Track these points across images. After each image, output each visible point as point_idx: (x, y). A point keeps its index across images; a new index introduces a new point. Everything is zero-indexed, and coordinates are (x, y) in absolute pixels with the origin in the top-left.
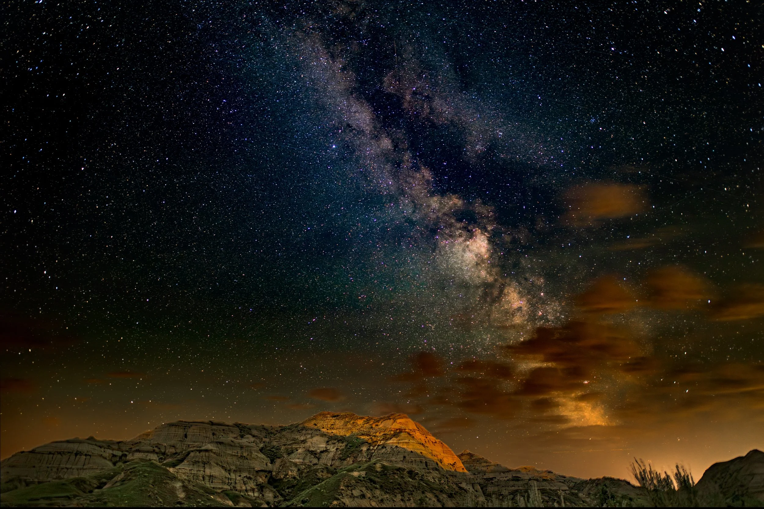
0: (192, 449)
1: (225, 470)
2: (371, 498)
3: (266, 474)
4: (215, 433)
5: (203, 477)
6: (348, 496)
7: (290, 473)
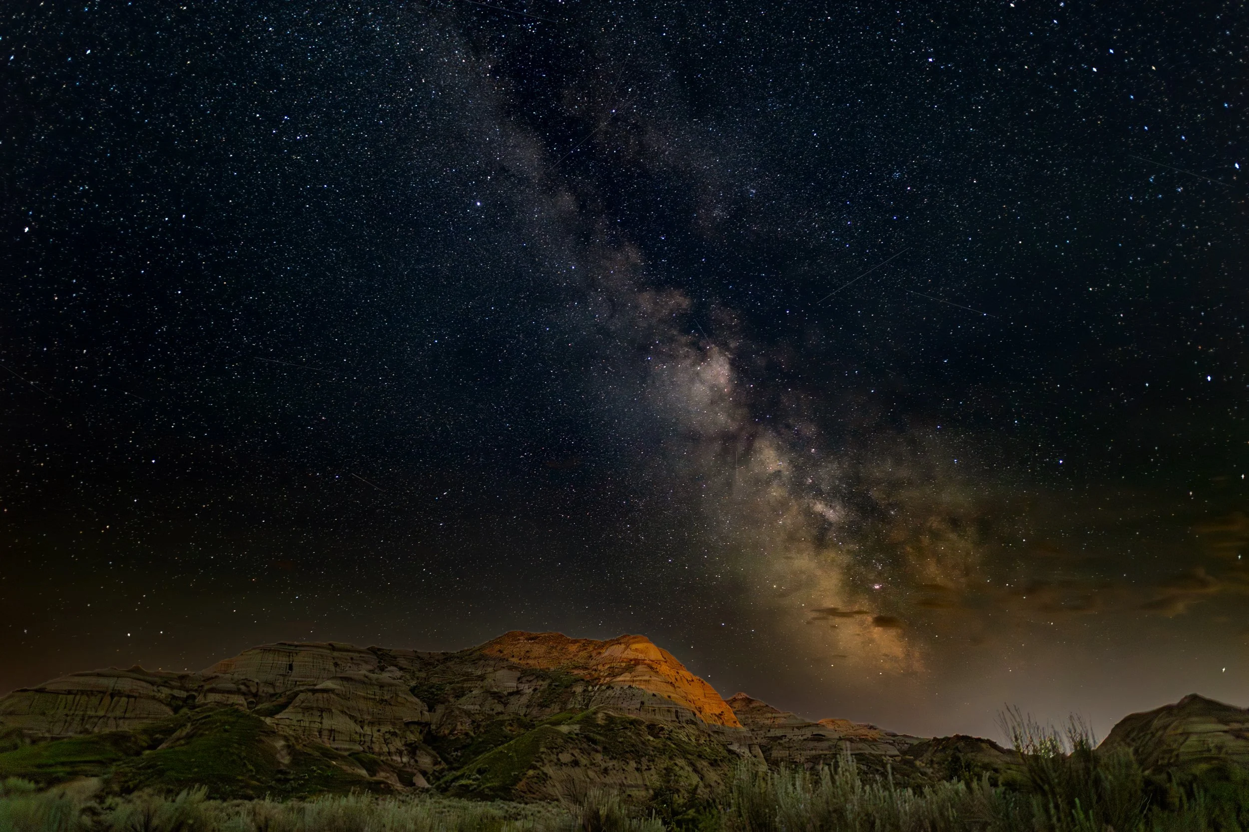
0: (302, 688)
1: (355, 721)
2: (588, 765)
3: (420, 728)
4: (339, 663)
5: (320, 732)
6: (552, 763)
7: (459, 727)
